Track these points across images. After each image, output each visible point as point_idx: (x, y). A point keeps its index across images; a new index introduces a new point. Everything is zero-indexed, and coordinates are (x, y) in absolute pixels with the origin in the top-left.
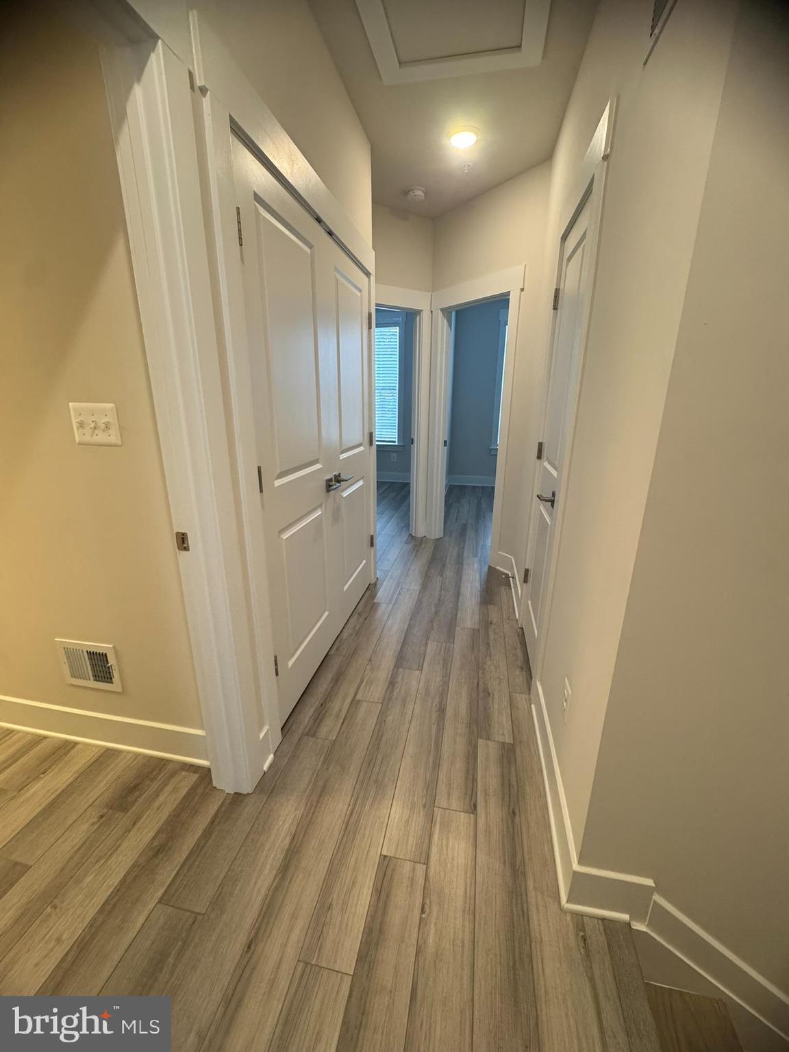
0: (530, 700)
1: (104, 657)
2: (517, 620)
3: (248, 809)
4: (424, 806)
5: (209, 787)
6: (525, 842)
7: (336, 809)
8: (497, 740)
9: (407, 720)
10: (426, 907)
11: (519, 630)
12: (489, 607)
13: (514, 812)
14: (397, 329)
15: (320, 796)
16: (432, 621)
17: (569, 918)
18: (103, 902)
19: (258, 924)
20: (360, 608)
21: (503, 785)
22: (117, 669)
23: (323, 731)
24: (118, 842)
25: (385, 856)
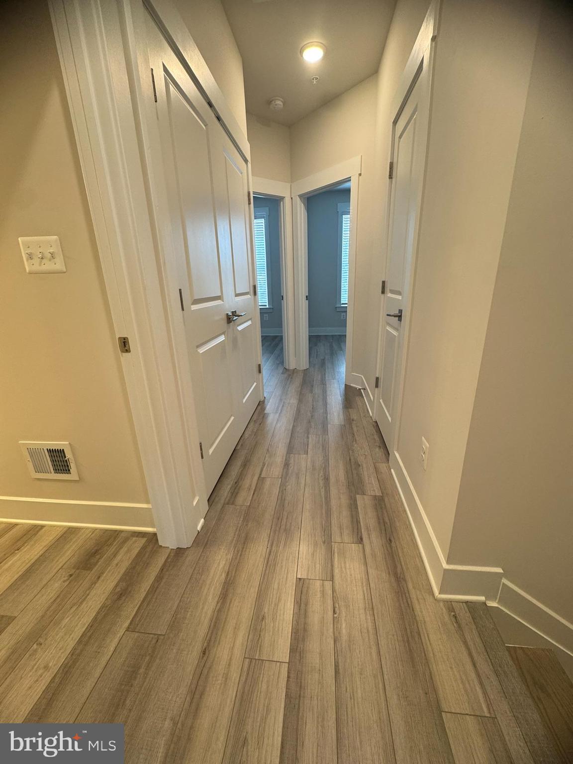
0: (389, 467)
1: (61, 452)
2: (371, 417)
3: (190, 558)
4: (324, 542)
5: (156, 546)
6: (402, 558)
7: (257, 553)
8: (370, 494)
9: (302, 488)
10: (337, 609)
11: (373, 423)
12: (350, 410)
13: (390, 540)
14: (263, 220)
15: (244, 543)
16: (309, 422)
17: (442, 604)
18: (81, 635)
19: (209, 635)
20: (255, 418)
21: (379, 523)
22: (73, 462)
23: (240, 500)
24: (88, 592)
25: (300, 579)
